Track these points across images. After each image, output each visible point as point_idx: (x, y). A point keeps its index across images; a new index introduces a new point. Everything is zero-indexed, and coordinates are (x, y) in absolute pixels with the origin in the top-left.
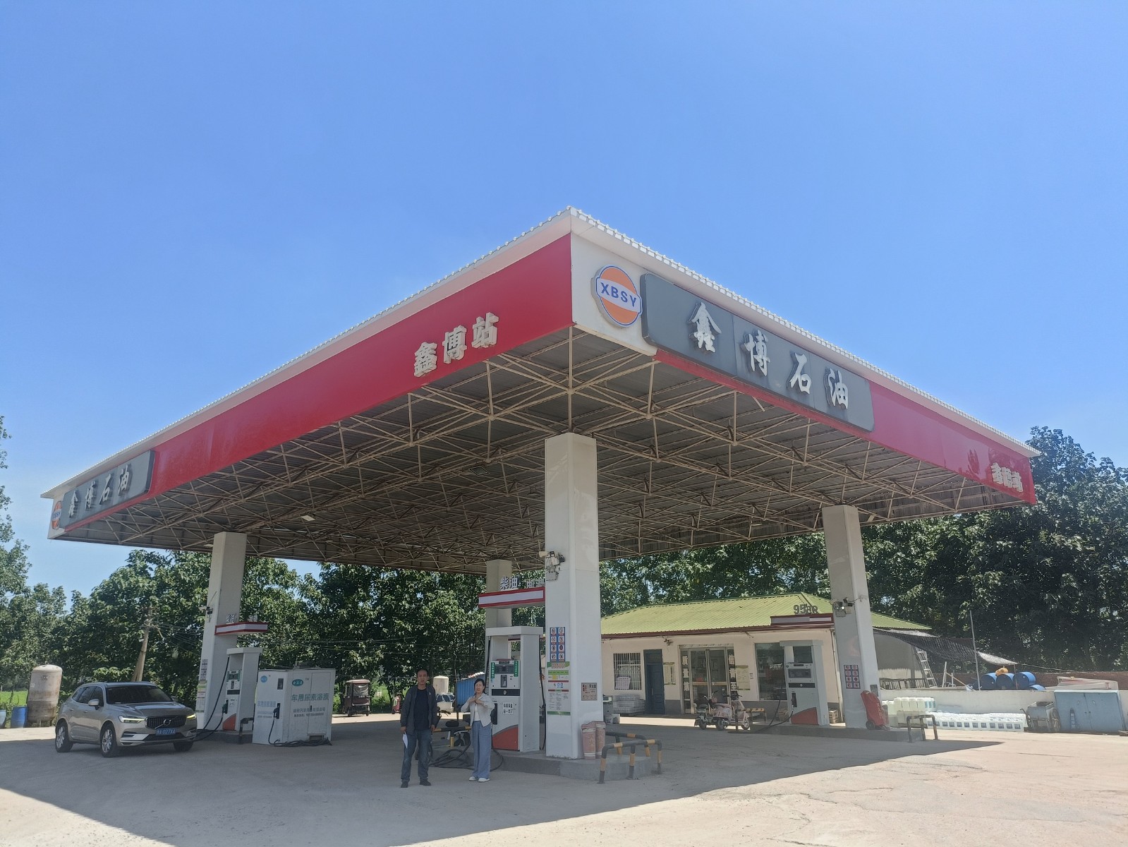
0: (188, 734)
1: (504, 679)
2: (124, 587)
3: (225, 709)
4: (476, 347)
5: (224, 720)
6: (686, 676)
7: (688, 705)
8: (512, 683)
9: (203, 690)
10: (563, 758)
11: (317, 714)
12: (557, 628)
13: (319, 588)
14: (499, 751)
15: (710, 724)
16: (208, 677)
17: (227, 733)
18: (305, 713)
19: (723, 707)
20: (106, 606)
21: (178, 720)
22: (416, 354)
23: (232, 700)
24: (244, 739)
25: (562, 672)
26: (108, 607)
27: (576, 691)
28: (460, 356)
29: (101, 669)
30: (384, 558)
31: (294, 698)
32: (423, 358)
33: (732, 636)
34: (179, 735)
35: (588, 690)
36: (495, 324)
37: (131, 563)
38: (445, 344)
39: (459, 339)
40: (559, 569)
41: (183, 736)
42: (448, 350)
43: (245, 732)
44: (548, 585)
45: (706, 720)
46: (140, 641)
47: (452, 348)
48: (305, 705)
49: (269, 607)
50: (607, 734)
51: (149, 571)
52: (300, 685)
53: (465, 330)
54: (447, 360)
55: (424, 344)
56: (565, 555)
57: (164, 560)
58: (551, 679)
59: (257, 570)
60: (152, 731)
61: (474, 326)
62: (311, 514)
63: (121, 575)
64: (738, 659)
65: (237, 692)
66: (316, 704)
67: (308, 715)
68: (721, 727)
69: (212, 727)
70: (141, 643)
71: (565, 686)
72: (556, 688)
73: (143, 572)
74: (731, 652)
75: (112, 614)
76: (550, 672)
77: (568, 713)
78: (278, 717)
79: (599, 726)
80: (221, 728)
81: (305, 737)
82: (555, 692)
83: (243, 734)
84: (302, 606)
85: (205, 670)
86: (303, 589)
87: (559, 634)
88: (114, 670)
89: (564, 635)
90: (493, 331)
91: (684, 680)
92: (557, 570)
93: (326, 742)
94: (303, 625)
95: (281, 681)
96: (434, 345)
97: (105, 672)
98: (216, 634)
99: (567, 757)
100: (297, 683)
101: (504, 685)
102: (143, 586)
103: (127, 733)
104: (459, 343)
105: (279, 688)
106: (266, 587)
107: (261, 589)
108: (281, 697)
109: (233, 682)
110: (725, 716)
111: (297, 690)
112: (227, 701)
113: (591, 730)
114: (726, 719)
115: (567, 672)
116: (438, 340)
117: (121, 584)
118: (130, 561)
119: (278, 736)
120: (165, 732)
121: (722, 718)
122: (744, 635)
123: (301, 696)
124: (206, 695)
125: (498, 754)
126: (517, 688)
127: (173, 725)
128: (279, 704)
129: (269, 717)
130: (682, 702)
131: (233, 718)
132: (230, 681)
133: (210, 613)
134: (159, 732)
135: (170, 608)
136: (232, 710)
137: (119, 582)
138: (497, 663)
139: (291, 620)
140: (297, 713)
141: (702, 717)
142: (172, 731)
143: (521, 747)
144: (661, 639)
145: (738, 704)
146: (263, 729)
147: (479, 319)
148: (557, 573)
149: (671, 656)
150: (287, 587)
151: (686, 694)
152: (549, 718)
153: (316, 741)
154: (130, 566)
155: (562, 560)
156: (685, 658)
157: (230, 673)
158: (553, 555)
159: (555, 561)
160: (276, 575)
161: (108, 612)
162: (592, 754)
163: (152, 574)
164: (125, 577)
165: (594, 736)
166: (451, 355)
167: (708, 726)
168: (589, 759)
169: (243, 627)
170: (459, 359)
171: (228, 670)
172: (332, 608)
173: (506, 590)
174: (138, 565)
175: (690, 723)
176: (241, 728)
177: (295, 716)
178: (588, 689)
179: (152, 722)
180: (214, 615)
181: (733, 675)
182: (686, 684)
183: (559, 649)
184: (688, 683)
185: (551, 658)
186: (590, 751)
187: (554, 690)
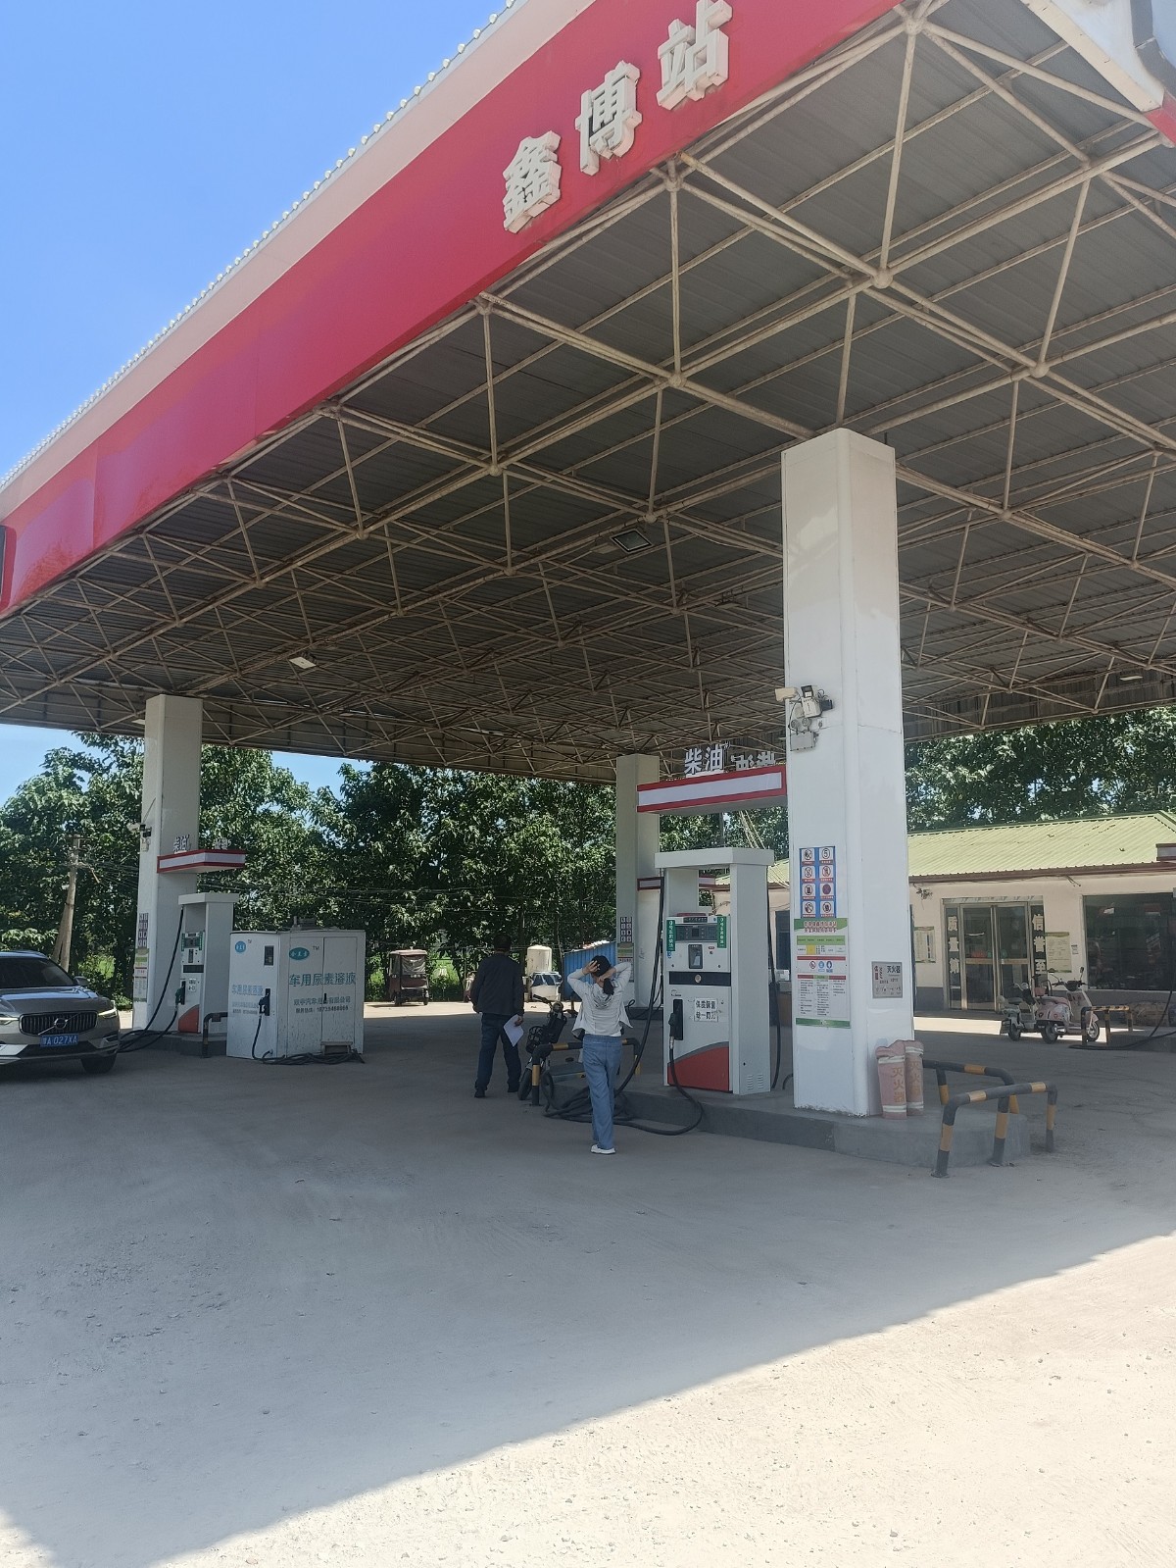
0: (103, 1042)
1: (695, 952)
2: (39, 806)
3: (181, 996)
4: (669, 105)
5: (180, 1015)
6: (954, 949)
7: (956, 996)
8: (714, 959)
9: (143, 964)
10: (834, 1113)
11: (334, 1009)
12: (817, 850)
13: (341, 810)
14: (690, 1092)
15: (1026, 1031)
16: (150, 943)
17: (184, 1038)
18: (315, 1007)
19: (1056, 1003)
20: (14, 835)
21: (82, 1018)
22: (505, 174)
23: (192, 982)
24: (213, 1048)
25: (830, 940)
26: (16, 836)
27: (861, 980)
28: (624, 142)
29: (12, 931)
31: (294, 980)
32: (525, 177)
33: (1044, 883)
34: (84, 1046)
35: (885, 977)
36: (723, 28)
37: (49, 770)
38: (582, 123)
39: (621, 98)
40: (821, 724)
41: (93, 1048)
42: (591, 133)
43: (213, 1036)
44: (793, 760)
45: (1021, 1024)
46: (64, 887)
47: (603, 125)
48: (315, 992)
49: (265, 837)
50: (926, 1065)
51: (78, 783)
52: (302, 958)
53: (635, 73)
54: (588, 164)
55: (527, 142)
56: (831, 693)
57: (100, 765)
58: (804, 953)
59: (246, 781)
60: (33, 1040)
61: (662, 49)
62: (307, 655)
63: (34, 788)
64: (1052, 921)
65: (199, 969)
66: (334, 991)
67: (321, 1009)
68: (1052, 1036)
69: (160, 1026)
70: (66, 891)
71: (838, 968)
72: (816, 972)
73: (69, 783)
74: (1038, 910)
75: (25, 847)
76: (800, 940)
77: (846, 1024)
78: (267, 1012)
79: (911, 1050)
80: (175, 1028)
81: (316, 1048)
82: (815, 981)
83: (210, 1039)
84: (316, 838)
85: (144, 931)
86: (316, 812)
87: (819, 861)
88: (33, 933)
89: (833, 862)
90: (716, 47)
91: (950, 955)
92: (815, 727)
93: (355, 1057)
94: (320, 866)
95: (269, 952)
96: (551, 139)
97: (18, 935)
98: (159, 871)
99: (843, 1110)
100: (299, 954)
101: (697, 963)
102: (70, 805)
104: (619, 107)
105: (266, 963)
106: (260, 809)
107: (254, 811)
108: (270, 978)
109: (191, 952)
110: (1059, 1018)
111: (299, 968)
112: (184, 983)
113: (898, 1060)
114: (1061, 1024)
115: (841, 940)
116: (559, 117)
117: (34, 802)
118: (47, 767)
119: (268, 1045)
120: (58, 1041)
121: (1053, 1022)
122: (1065, 882)
123: (307, 978)
124: (150, 973)
125: (690, 1098)
126: (724, 969)
127: (72, 1030)
128: (268, 991)
129: (252, 1012)
130: (945, 990)
131: (195, 1011)
132: (187, 950)
133: (148, 834)
134: (46, 1041)
135: (112, 838)
136: (193, 999)
137: (32, 799)
138: (680, 921)
139: (300, 858)
140: (300, 1007)
141: (1014, 1020)
142: (71, 1039)
143: (735, 1086)
145: (1080, 997)
146: (243, 1029)
147: (675, 27)
148: (816, 735)
150: (292, 809)
151: (953, 978)
152: (800, 1035)
153: (335, 1055)
154: (47, 774)
155: (826, 705)
156: (952, 921)
157: (187, 936)
158: (810, 694)
159: (811, 708)
160: (276, 789)
161: (17, 845)
162: (900, 1109)
163: (85, 788)
164: (41, 791)
165: (903, 1069)
166: (599, 146)
167: (1023, 1035)
168: (894, 1117)
169: (202, 857)
170: (620, 152)
171: (183, 931)
172: (364, 841)
173: (697, 775)
174: (61, 772)
176: (206, 1031)
177: (298, 1010)
178: (886, 975)
179: (30, 1024)
180: (154, 839)
181: (1039, 949)
182: (954, 963)
183: (822, 894)
184: (956, 961)
185: (804, 912)
186: (895, 1102)
187: (812, 977)
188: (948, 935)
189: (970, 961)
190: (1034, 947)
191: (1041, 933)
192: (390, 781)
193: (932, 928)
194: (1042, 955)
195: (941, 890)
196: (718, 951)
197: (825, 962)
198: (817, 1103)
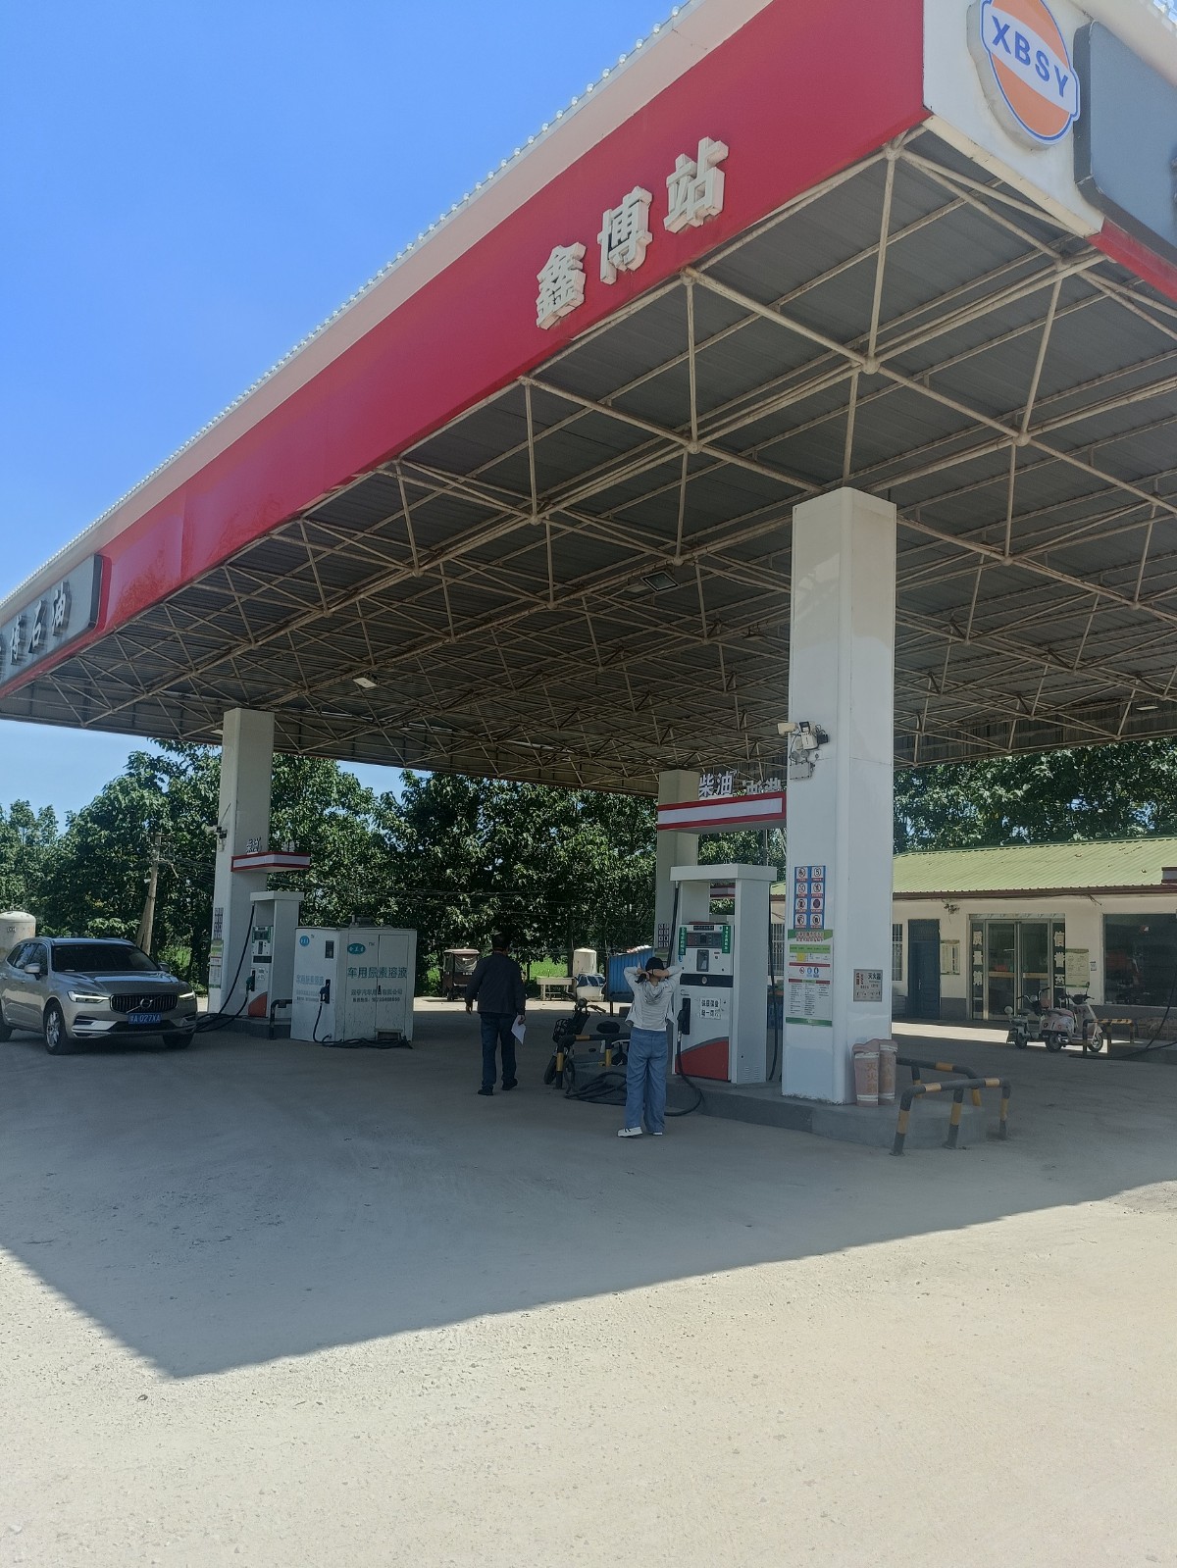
0: (182, 1022)
1: (703, 957)
2: (124, 805)
3: (251, 984)
4: (674, 229)
5: (250, 1001)
6: (978, 961)
7: (978, 1007)
8: (718, 964)
9: (218, 954)
10: (815, 1101)
11: (390, 999)
12: (810, 868)
13: (402, 815)
14: (692, 1079)
15: (1033, 1040)
16: (225, 935)
17: (253, 1022)
18: (370, 997)
19: (1061, 1014)
20: (100, 831)
21: (165, 999)
22: (539, 277)
23: (262, 971)
24: (278, 1032)
25: (817, 949)
26: (102, 833)
27: (844, 984)
28: (637, 258)
29: (97, 920)
30: (496, 764)
31: (352, 972)
32: (555, 281)
33: (1065, 901)
34: (165, 1024)
35: (866, 983)
36: (718, 165)
37: (132, 771)
38: (602, 238)
39: (635, 219)
40: (817, 756)
41: (173, 1026)
42: (610, 249)
43: (278, 1020)
44: (792, 787)
45: (1028, 1034)
46: (146, 881)
47: (620, 242)
48: (370, 984)
49: (331, 839)
50: (899, 1062)
51: (159, 783)
52: (359, 952)
53: (647, 197)
54: (607, 275)
55: (558, 250)
56: (827, 728)
57: (178, 768)
58: (795, 960)
59: (314, 785)
60: (122, 1018)
61: (670, 180)
62: (373, 677)
63: (118, 788)
64: (1072, 939)
65: (267, 960)
66: (386, 983)
67: (374, 1000)
68: (1055, 1046)
69: (231, 1011)
70: (148, 884)
71: (823, 973)
72: (804, 976)
73: (150, 784)
74: (1060, 927)
75: (110, 843)
76: (793, 948)
77: (829, 1023)
78: (327, 1001)
79: (886, 1048)
80: (245, 1012)
81: (371, 1034)
82: (803, 985)
83: (276, 1023)
84: (378, 840)
85: (219, 923)
86: (380, 815)
87: (813, 881)
88: (116, 922)
89: (823, 880)
90: (714, 182)
91: (973, 968)
92: (812, 758)
93: (404, 1044)
94: (381, 868)
95: (330, 946)
96: (578, 249)
97: (103, 924)
98: (233, 869)
99: (823, 1098)
100: (356, 949)
101: (704, 967)
102: (151, 804)
103: (82, 1019)
104: (634, 228)
105: (327, 956)
106: (327, 812)
107: (321, 814)
108: (329, 969)
109: (261, 944)
110: (1064, 1029)
111: (357, 961)
112: (254, 972)
113: (872, 1056)
114: (1064, 1034)
115: (827, 949)
116: (586, 232)
117: (119, 801)
118: (131, 768)
119: (328, 1029)
120: (143, 1019)
121: (1058, 1033)
122: (1085, 901)
123: (363, 971)
124: (224, 962)
125: (692, 1085)
126: (727, 973)
127: (154, 1010)
128: (328, 981)
129: (314, 1000)
130: (968, 1001)
131: (263, 998)
132: (257, 942)
133: (223, 836)
134: (135, 1019)
135: (189, 837)
136: (263, 986)
137: (116, 798)
138: (690, 928)
139: (364, 859)
140: (357, 997)
141: (1021, 1029)
142: (155, 1018)
143: (733, 1076)
144: (939, 904)
145: (1085, 1010)
146: (305, 1014)
147: (680, 161)
148: (812, 765)
149: (954, 930)
150: (357, 813)
151: (976, 990)
152: (789, 1030)
153: (388, 1041)
154: (131, 775)
155: (822, 739)
157: (257, 929)
158: (806, 729)
159: (809, 741)
160: (342, 794)
161: (103, 841)
162: (872, 1098)
163: (165, 790)
164: (125, 791)
165: (877, 1064)
166: (617, 260)
167: (1029, 1044)
168: (866, 1105)
169: (271, 859)
170: (634, 266)
171: (254, 925)
172: (423, 845)
173: (710, 798)
174: (143, 773)
175: (1000, 1036)
176: (273, 1015)
177: (354, 1000)
178: (867, 981)
179: (120, 1004)
180: (230, 840)
181: (1059, 964)
182: (978, 975)
183: (812, 907)
184: (980, 973)
185: (797, 923)
186: (868, 1092)
187: (801, 981)
188: (973, 948)
189: (994, 974)
190: (1055, 962)
191: (1063, 950)
192: (448, 789)
193: (958, 942)
194: (1062, 971)
195: (969, 906)
196: (721, 956)
197: (813, 968)
198: (801, 1092)
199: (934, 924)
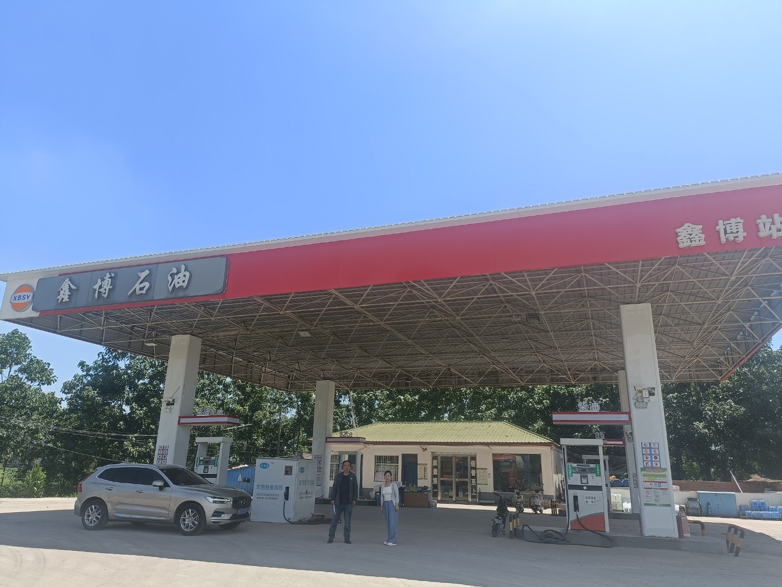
1: (584, 477)
4: (761, 236)
6: (436, 473)
7: (436, 494)
8: (594, 480)
11: (309, 497)
18: (304, 496)
22: (678, 231)
25: (659, 476)
28: (741, 240)
31: (300, 483)
32: (690, 235)
33: (476, 447)
34: (247, 515)
38: (721, 228)
39: (740, 227)
40: (649, 400)
42: (726, 233)
47: (731, 232)
48: (304, 488)
52: (303, 472)
54: (723, 240)
55: (689, 225)
58: (646, 479)
61: (759, 221)
65: (214, 476)
66: (309, 489)
72: (653, 486)
74: (474, 458)
76: (645, 475)
77: (669, 506)
78: (287, 499)
82: (653, 490)
87: (652, 447)
91: (434, 476)
95: (289, 469)
96: (701, 227)
98: (179, 424)
100: (302, 470)
101: (585, 482)
103: (217, 513)
104: (740, 230)
105: (286, 474)
111: (302, 477)
115: (665, 476)
119: (289, 515)
120: (242, 512)
122: (486, 448)
123: (303, 482)
126: (598, 484)
127: (246, 506)
128: (287, 488)
130: (431, 491)
134: (239, 512)
140: (301, 496)
142: (245, 511)
144: (418, 447)
147: (765, 217)
148: (647, 403)
149: (424, 459)
151: (434, 485)
152: (646, 508)
155: (651, 394)
156: (435, 461)
157: (202, 459)
159: (646, 394)
170: (738, 242)
173: (585, 411)
181: (473, 474)
182: (435, 479)
183: (653, 459)
184: (436, 479)
185: (645, 465)
187: (651, 488)
188: (434, 467)
189: (442, 479)
190: (471, 474)
191: (475, 468)
193: (426, 464)
194: (475, 477)
195: (431, 448)
196: (595, 477)
197: (657, 483)
199: (415, 456)
